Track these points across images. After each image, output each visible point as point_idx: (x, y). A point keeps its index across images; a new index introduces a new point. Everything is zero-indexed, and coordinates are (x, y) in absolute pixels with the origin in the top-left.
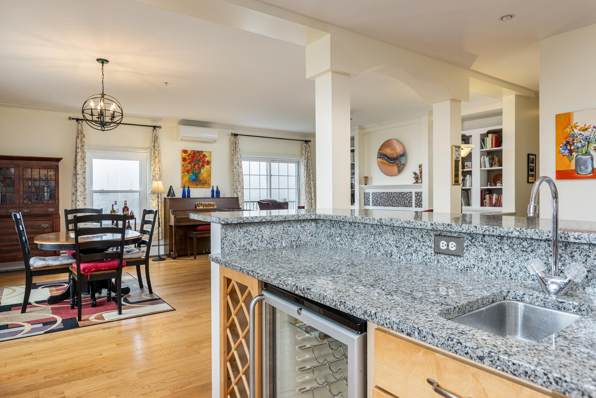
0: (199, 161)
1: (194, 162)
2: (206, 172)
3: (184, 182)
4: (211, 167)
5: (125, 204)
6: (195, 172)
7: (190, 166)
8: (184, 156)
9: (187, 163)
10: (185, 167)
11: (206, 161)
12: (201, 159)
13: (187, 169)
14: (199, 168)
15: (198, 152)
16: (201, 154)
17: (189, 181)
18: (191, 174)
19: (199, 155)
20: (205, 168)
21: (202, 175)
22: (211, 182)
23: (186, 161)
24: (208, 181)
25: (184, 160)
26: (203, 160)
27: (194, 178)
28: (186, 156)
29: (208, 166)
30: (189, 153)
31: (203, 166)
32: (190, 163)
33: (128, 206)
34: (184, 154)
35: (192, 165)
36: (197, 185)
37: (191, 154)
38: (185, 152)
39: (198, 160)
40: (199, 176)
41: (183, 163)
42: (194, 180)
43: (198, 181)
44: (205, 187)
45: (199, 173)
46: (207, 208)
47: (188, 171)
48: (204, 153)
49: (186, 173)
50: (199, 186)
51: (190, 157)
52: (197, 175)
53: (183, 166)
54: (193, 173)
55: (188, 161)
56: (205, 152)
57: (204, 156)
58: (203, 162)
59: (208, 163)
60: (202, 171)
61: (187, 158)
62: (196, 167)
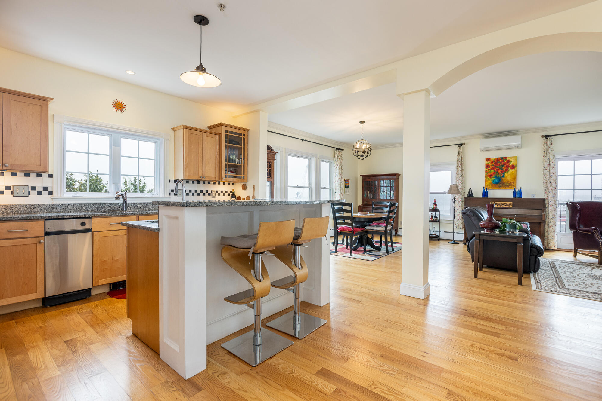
0: (503, 166)
1: (497, 167)
2: (510, 175)
3: (487, 185)
4: (516, 171)
5: (435, 201)
6: (498, 176)
7: (492, 171)
8: (487, 164)
9: (489, 169)
10: (488, 172)
11: (510, 165)
12: (505, 164)
13: (489, 174)
14: (503, 173)
15: (502, 158)
16: (505, 160)
17: (492, 184)
18: (494, 178)
19: (503, 161)
20: (509, 172)
21: (506, 178)
22: (516, 184)
23: (490, 167)
24: (512, 184)
25: (487, 166)
26: (507, 165)
27: (497, 181)
28: (489, 163)
29: (513, 170)
30: (492, 160)
31: (507, 170)
32: (493, 169)
33: (436, 203)
34: (487, 162)
35: (495, 170)
36: (500, 187)
37: (494, 161)
38: (488, 160)
39: (501, 166)
40: (502, 179)
41: (487, 169)
42: (497, 183)
43: (501, 183)
44: (509, 188)
45: (503, 177)
46: (501, 207)
47: (491, 176)
48: (508, 159)
49: (488, 177)
50: (502, 188)
51: (493, 163)
52: (500, 178)
53: (486, 171)
54: (496, 177)
55: (491, 167)
56: (509, 157)
57: (509, 161)
58: (508, 166)
59: (513, 167)
60: (506, 174)
61: (490, 165)
62: (500, 171)
